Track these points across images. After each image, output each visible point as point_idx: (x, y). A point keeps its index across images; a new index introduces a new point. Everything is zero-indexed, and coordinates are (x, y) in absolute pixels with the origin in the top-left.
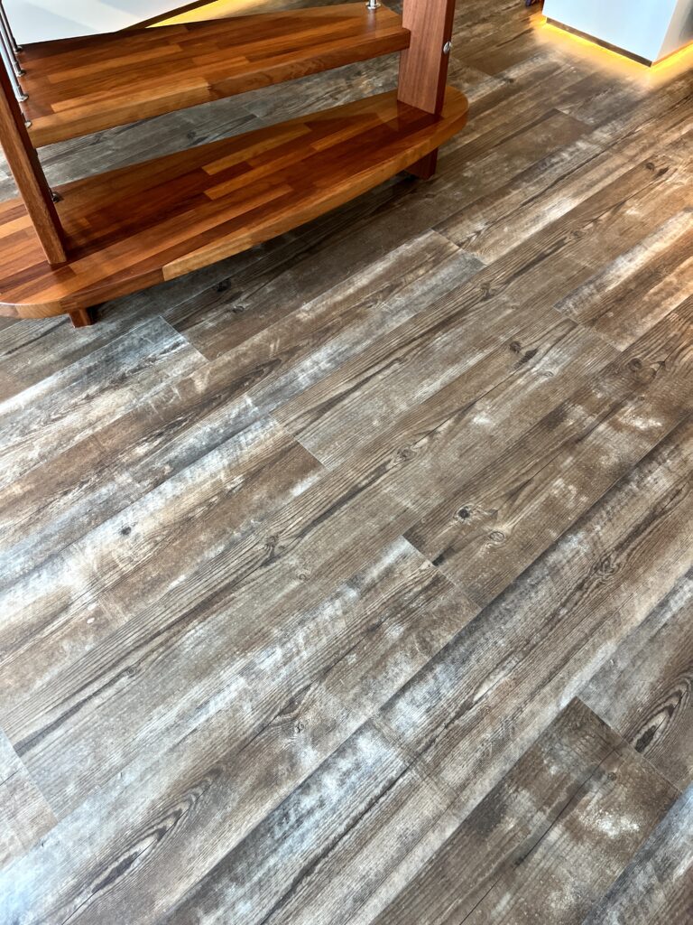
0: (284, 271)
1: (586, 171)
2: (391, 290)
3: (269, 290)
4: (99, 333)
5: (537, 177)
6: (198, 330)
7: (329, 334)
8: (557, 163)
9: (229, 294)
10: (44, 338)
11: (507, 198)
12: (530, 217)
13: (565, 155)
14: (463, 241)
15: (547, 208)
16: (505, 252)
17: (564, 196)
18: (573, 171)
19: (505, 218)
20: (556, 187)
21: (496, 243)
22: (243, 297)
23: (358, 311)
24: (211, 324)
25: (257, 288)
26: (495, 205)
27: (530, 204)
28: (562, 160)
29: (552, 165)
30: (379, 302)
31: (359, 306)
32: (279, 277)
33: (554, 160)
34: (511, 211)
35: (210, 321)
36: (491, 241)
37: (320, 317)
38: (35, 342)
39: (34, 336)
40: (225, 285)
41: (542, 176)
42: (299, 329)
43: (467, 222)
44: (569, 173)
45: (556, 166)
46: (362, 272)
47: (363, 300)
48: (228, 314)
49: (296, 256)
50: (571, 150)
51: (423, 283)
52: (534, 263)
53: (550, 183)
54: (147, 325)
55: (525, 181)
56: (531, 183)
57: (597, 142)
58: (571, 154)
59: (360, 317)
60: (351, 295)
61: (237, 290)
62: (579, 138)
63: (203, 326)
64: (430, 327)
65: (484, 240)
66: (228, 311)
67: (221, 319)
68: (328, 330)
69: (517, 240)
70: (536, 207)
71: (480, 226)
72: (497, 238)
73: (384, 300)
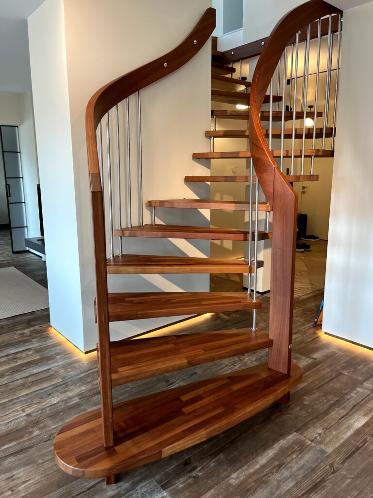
0: (219, 454)
1: (366, 403)
2: (280, 466)
3: (212, 465)
4: (119, 489)
5: (342, 405)
6: (174, 489)
7: (249, 494)
8: (350, 398)
9: (189, 467)
10: (88, 491)
11: (330, 416)
12: (345, 426)
13: (353, 394)
14: (313, 438)
15: (352, 422)
16: (337, 445)
17: (359, 415)
18: (359, 403)
19: (331, 426)
20: (353, 411)
21: (331, 440)
22: (199, 469)
23: (264, 479)
24: (181, 486)
25: (205, 463)
26: (325, 419)
27: (343, 419)
28: (352, 397)
29: (348, 399)
30: (274, 473)
31: (264, 476)
32: (217, 457)
33: (348, 397)
34: (334, 422)
35: (181, 484)
36: (328, 439)
37: (242, 483)
38: (84, 494)
39: (84, 490)
40: (188, 461)
41: (344, 405)
42: (231, 489)
43: (312, 428)
44: (358, 404)
45: (350, 400)
46: (262, 455)
47: (265, 473)
48: (191, 479)
49: (225, 445)
50: (355, 392)
51: (297, 462)
52: (354, 452)
53: (350, 409)
54: (145, 485)
55: (336, 407)
56: (340, 408)
57: (367, 389)
58: (356, 394)
59: (266, 483)
60: (258, 469)
61: (194, 465)
62: (358, 387)
63: (177, 487)
64: (306, 490)
65: (324, 438)
66: (190, 477)
67: (187, 483)
68: (248, 490)
69: (342, 438)
70: (347, 421)
71: (320, 431)
72: (331, 437)
73: (277, 472)
